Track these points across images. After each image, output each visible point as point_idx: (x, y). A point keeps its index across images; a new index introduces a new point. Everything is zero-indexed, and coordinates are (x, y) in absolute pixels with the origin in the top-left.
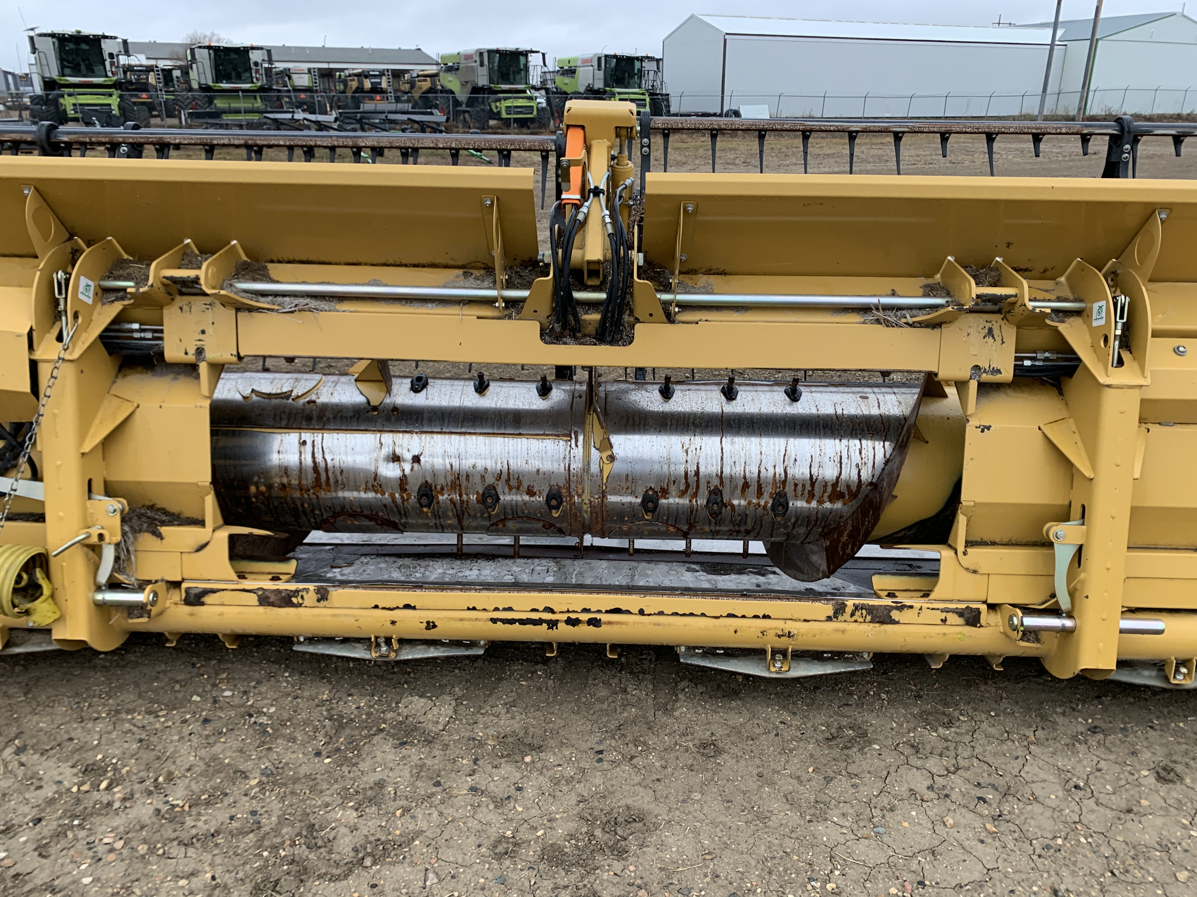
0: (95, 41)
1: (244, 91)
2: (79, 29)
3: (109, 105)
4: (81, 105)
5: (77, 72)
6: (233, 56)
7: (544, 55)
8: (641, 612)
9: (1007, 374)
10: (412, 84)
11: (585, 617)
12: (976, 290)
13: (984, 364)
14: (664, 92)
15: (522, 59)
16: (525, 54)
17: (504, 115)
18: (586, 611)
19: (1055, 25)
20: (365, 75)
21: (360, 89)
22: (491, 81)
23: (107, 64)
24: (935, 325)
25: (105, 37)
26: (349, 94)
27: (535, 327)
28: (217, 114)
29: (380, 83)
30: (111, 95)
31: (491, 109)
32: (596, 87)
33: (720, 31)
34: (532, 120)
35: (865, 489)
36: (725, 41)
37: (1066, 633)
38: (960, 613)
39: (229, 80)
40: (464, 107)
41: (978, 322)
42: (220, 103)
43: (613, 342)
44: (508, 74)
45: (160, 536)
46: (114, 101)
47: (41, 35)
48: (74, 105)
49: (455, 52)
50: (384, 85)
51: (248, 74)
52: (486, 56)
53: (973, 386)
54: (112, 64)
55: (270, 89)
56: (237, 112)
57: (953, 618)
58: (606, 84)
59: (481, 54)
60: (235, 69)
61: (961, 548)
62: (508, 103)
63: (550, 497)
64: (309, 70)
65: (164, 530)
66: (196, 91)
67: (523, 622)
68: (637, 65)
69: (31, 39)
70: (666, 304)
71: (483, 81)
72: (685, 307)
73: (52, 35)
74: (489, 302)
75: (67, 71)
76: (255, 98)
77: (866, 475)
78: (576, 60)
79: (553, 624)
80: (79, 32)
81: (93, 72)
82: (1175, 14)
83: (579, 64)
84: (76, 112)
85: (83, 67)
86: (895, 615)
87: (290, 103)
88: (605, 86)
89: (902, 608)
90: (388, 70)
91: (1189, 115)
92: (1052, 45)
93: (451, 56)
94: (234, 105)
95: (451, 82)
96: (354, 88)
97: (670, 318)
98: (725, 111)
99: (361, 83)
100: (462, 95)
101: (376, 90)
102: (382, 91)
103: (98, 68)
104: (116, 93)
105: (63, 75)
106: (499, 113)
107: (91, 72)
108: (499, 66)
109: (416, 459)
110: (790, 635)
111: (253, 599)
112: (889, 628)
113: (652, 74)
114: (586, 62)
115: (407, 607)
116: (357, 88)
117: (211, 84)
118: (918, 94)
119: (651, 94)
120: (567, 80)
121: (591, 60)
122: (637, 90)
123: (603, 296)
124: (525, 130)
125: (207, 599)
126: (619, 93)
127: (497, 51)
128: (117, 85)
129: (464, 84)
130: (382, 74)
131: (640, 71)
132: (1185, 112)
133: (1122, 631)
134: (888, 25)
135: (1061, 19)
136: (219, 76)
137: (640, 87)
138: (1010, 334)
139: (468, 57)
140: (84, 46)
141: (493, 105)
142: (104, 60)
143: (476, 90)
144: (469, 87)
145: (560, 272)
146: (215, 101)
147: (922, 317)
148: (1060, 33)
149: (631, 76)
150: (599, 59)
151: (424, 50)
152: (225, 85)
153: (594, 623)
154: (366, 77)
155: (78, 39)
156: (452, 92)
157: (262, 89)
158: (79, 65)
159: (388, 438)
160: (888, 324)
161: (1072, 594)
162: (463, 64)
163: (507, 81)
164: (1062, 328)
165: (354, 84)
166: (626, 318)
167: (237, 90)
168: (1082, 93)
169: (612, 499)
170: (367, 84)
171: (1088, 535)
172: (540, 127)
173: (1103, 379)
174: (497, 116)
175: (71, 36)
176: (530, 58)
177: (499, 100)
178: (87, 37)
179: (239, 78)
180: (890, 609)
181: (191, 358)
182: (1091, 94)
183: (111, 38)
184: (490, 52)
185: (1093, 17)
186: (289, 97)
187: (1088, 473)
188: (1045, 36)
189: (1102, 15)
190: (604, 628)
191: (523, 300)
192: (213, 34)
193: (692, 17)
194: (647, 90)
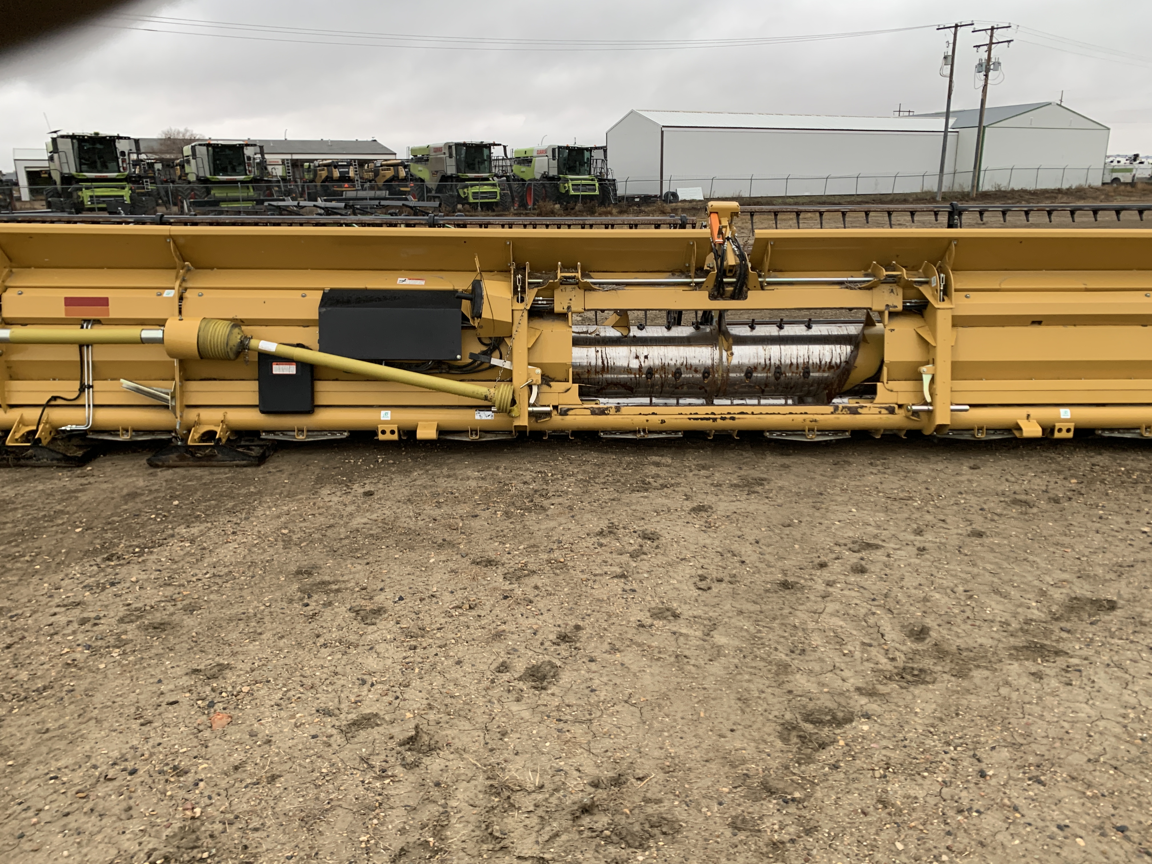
0: (110, 142)
1: (242, 182)
2: (97, 131)
3: (122, 196)
4: (97, 197)
5: (93, 168)
6: (228, 152)
7: (505, 147)
8: (753, 413)
9: (900, 308)
10: (376, 173)
11: (728, 416)
12: (885, 273)
13: (890, 304)
14: (610, 177)
15: (486, 151)
16: (488, 146)
17: (471, 200)
18: (729, 413)
19: (948, 115)
20: (335, 165)
21: (329, 178)
22: (458, 170)
23: (120, 161)
24: (870, 288)
25: (119, 138)
26: (319, 184)
27: (706, 293)
28: (216, 202)
29: (348, 173)
30: (123, 188)
31: (459, 195)
32: (551, 174)
33: (658, 125)
34: (496, 203)
35: (843, 364)
36: (662, 132)
37: (930, 412)
38: (886, 409)
39: (225, 172)
40: (433, 193)
41: (886, 287)
42: (217, 193)
43: (738, 299)
44: (474, 164)
45: (550, 386)
46: (126, 193)
47: (63, 137)
48: (91, 197)
49: (425, 145)
50: (352, 174)
51: (242, 168)
52: (454, 147)
53: (886, 313)
54: (124, 161)
55: (261, 180)
56: (236, 200)
57: (884, 411)
58: (560, 172)
59: (450, 147)
60: (230, 163)
61: (885, 381)
62: (476, 189)
63: (704, 374)
64: (283, 161)
65: (552, 383)
66: (194, 182)
67: (702, 419)
68: (587, 154)
69: (54, 140)
70: (761, 282)
71: (451, 170)
72: (769, 283)
73: (73, 137)
74: (687, 284)
75: (84, 167)
76: (248, 188)
77: (843, 359)
78: (532, 151)
79: (715, 420)
80: (97, 134)
81: (107, 167)
82: (1050, 104)
83: (535, 154)
84: (92, 203)
85: (99, 165)
86: (860, 410)
87: (280, 191)
88: (559, 173)
89: (862, 407)
90: (355, 160)
91: (1068, 189)
92: (946, 132)
93: (421, 149)
94: (232, 194)
95: (421, 172)
96: (323, 177)
97: (762, 288)
98: (664, 192)
99: (330, 172)
100: (431, 182)
101: (344, 178)
102: (350, 180)
103: (112, 165)
104: (128, 186)
105: (81, 172)
106: (467, 198)
107: (105, 168)
108: (466, 157)
109: (646, 357)
110: (816, 421)
111: (588, 412)
112: (857, 416)
113: (599, 162)
114: (542, 153)
115: (653, 414)
116: (327, 177)
117: (209, 176)
118: (833, 175)
119: (600, 180)
120: (523, 168)
121: (545, 151)
122: (587, 177)
123: (734, 280)
124: (490, 213)
125: (570, 413)
126: (572, 180)
127: (464, 144)
128: (128, 179)
129: (434, 173)
130: (350, 163)
131: (589, 160)
132: (1065, 186)
133: (952, 410)
134: (804, 117)
135: (951, 109)
136: (216, 169)
137: (590, 174)
138: (900, 291)
139: (437, 150)
140: (98, 146)
141: (461, 192)
142: (118, 158)
143: (445, 178)
144: (439, 176)
145: (719, 270)
146: (212, 192)
147: (864, 285)
148: (951, 121)
149: (582, 164)
150: (554, 150)
151: (379, 141)
152: (221, 177)
153: (733, 419)
154: (335, 167)
155: (96, 140)
156: (422, 181)
157: (254, 180)
158: (95, 162)
159: (633, 349)
160: (851, 289)
161: (932, 395)
162: (433, 155)
163: (473, 170)
164: (921, 288)
165: (324, 174)
166: (745, 289)
167: (235, 182)
168: (974, 172)
169: (732, 375)
170: (336, 174)
171: (935, 370)
172: (504, 210)
173: (936, 306)
174: (464, 201)
175: (90, 138)
176: (492, 150)
177: (467, 187)
178: (104, 138)
179: (234, 171)
180: (857, 408)
181: (565, 310)
182: (982, 173)
183: (125, 138)
184: (457, 145)
185: (979, 107)
186: (279, 187)
187: (933, 344)
188: (939, 124)
189: (987, 105)
190: (737, 421)
191: (702, 283)
192: (186, 131)
193: (632, 112)
194: (596, 177)
